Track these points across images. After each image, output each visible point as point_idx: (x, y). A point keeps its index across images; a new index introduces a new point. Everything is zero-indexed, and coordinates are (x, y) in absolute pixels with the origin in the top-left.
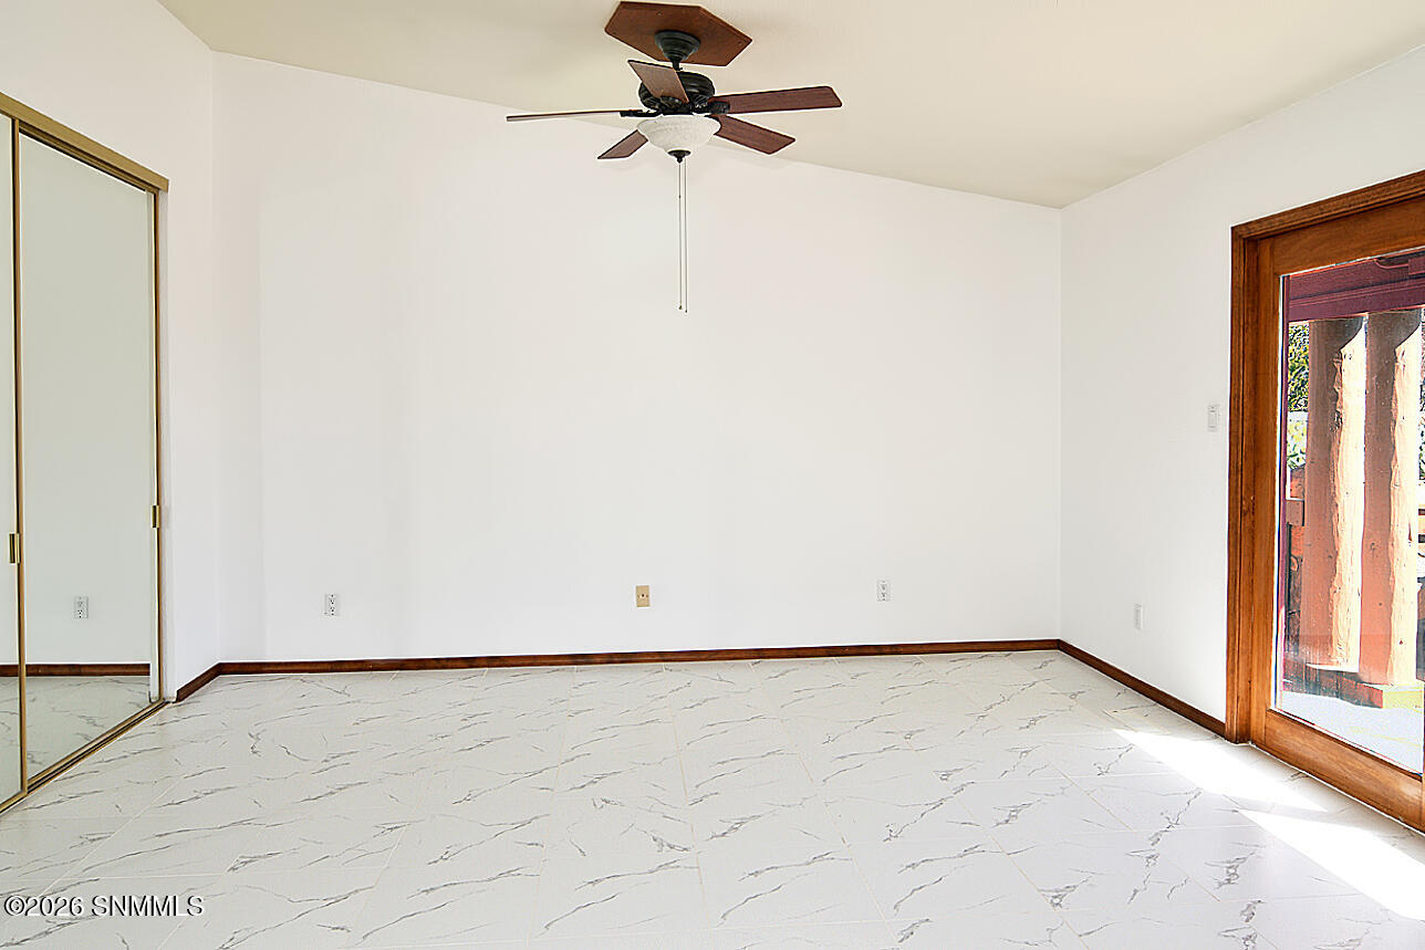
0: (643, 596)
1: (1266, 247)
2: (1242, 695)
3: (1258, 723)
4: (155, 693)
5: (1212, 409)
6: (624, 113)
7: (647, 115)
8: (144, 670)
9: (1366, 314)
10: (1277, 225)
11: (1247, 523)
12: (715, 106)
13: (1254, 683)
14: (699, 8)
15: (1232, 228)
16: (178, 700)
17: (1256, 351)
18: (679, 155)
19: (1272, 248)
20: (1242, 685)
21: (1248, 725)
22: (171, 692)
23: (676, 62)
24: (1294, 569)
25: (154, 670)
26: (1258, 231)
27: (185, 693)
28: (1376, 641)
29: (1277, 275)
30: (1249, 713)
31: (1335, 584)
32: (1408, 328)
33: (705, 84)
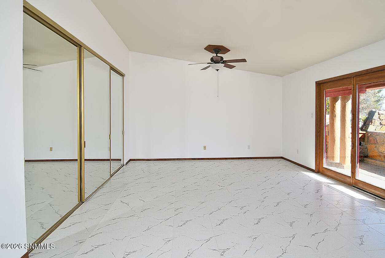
0: (205, 148)
1: (322, 85)
2: (318, 165)
3: (321, 170)
4: (122, 164)
5: (312, 114)
6: (208, 63)
7: (212, 63)
8: (120, 160)
9: (340, 96)
10: (324, 82)
11: (319, 134)
12: (224, 62)
13: (320, 163)
14: (222, 46)
15: (316, 82)
16: (126, 165)
17: (320, 103)
18: (217, 70)
19: (323, 86)
20: (318, 163)
21: (319, 170)
22: (125, 164)
23: (217, 54)
24: (327, 144)
25: (122, 160)
26: (320, 82)
27: (127, 163)
28: (343, 157)
29: (324, 90)
30: (319, 168)
31: (335, 146)
32: (348, 100)
33: (222, 58)
